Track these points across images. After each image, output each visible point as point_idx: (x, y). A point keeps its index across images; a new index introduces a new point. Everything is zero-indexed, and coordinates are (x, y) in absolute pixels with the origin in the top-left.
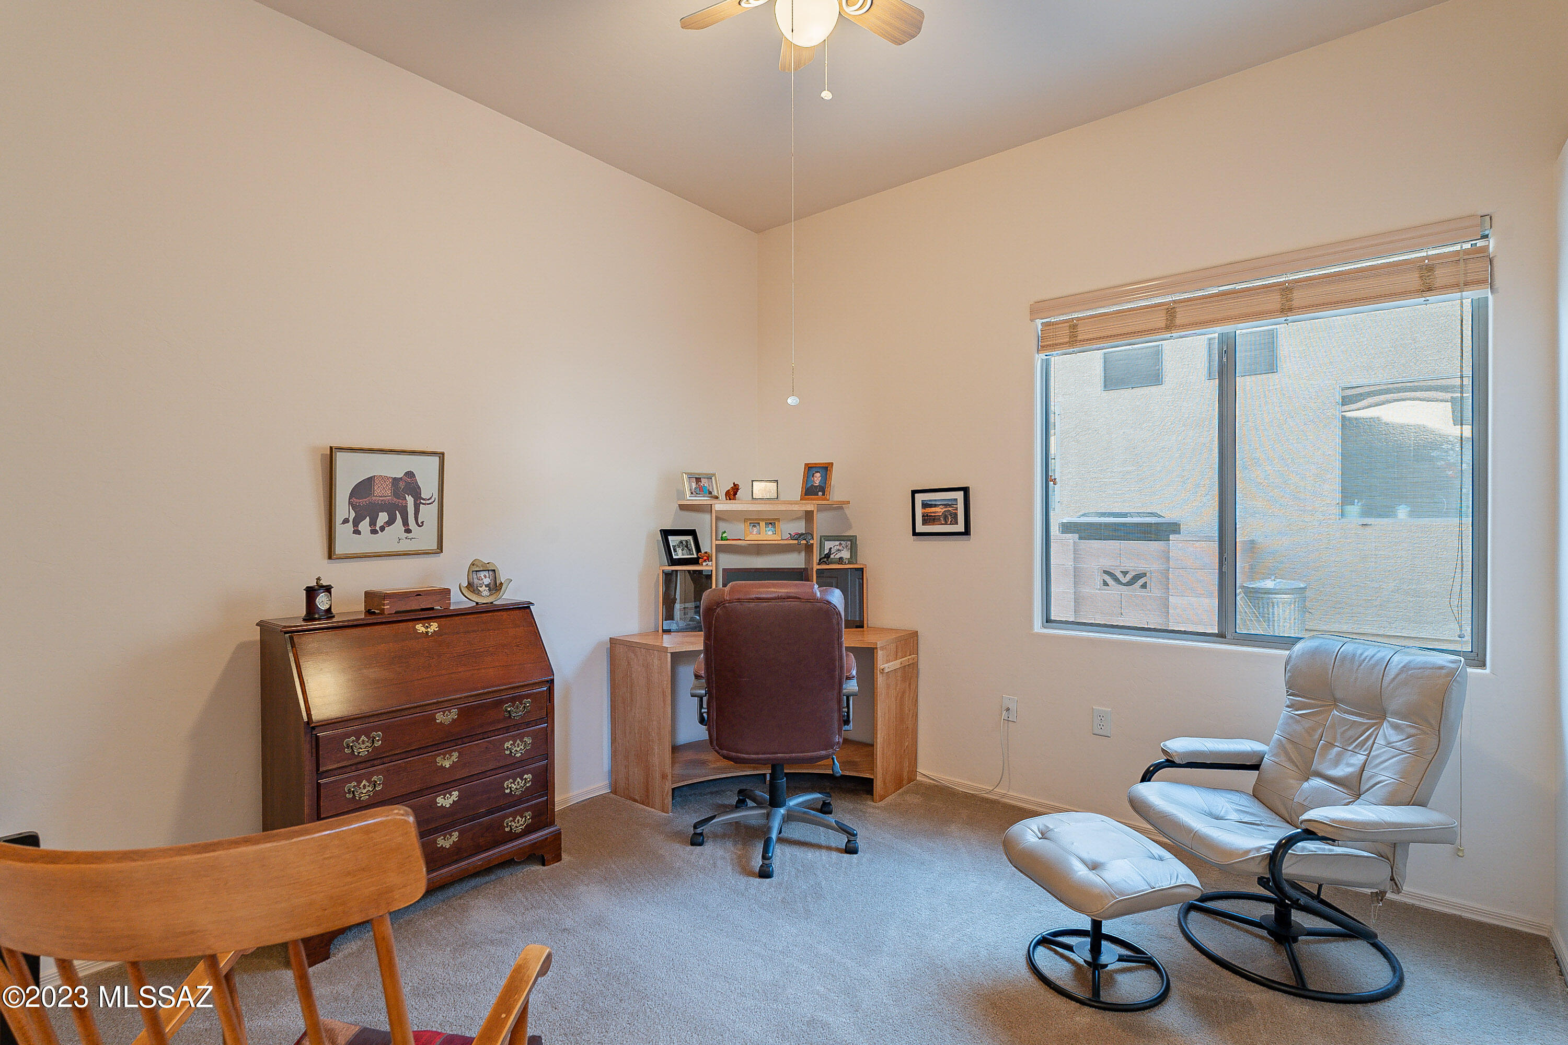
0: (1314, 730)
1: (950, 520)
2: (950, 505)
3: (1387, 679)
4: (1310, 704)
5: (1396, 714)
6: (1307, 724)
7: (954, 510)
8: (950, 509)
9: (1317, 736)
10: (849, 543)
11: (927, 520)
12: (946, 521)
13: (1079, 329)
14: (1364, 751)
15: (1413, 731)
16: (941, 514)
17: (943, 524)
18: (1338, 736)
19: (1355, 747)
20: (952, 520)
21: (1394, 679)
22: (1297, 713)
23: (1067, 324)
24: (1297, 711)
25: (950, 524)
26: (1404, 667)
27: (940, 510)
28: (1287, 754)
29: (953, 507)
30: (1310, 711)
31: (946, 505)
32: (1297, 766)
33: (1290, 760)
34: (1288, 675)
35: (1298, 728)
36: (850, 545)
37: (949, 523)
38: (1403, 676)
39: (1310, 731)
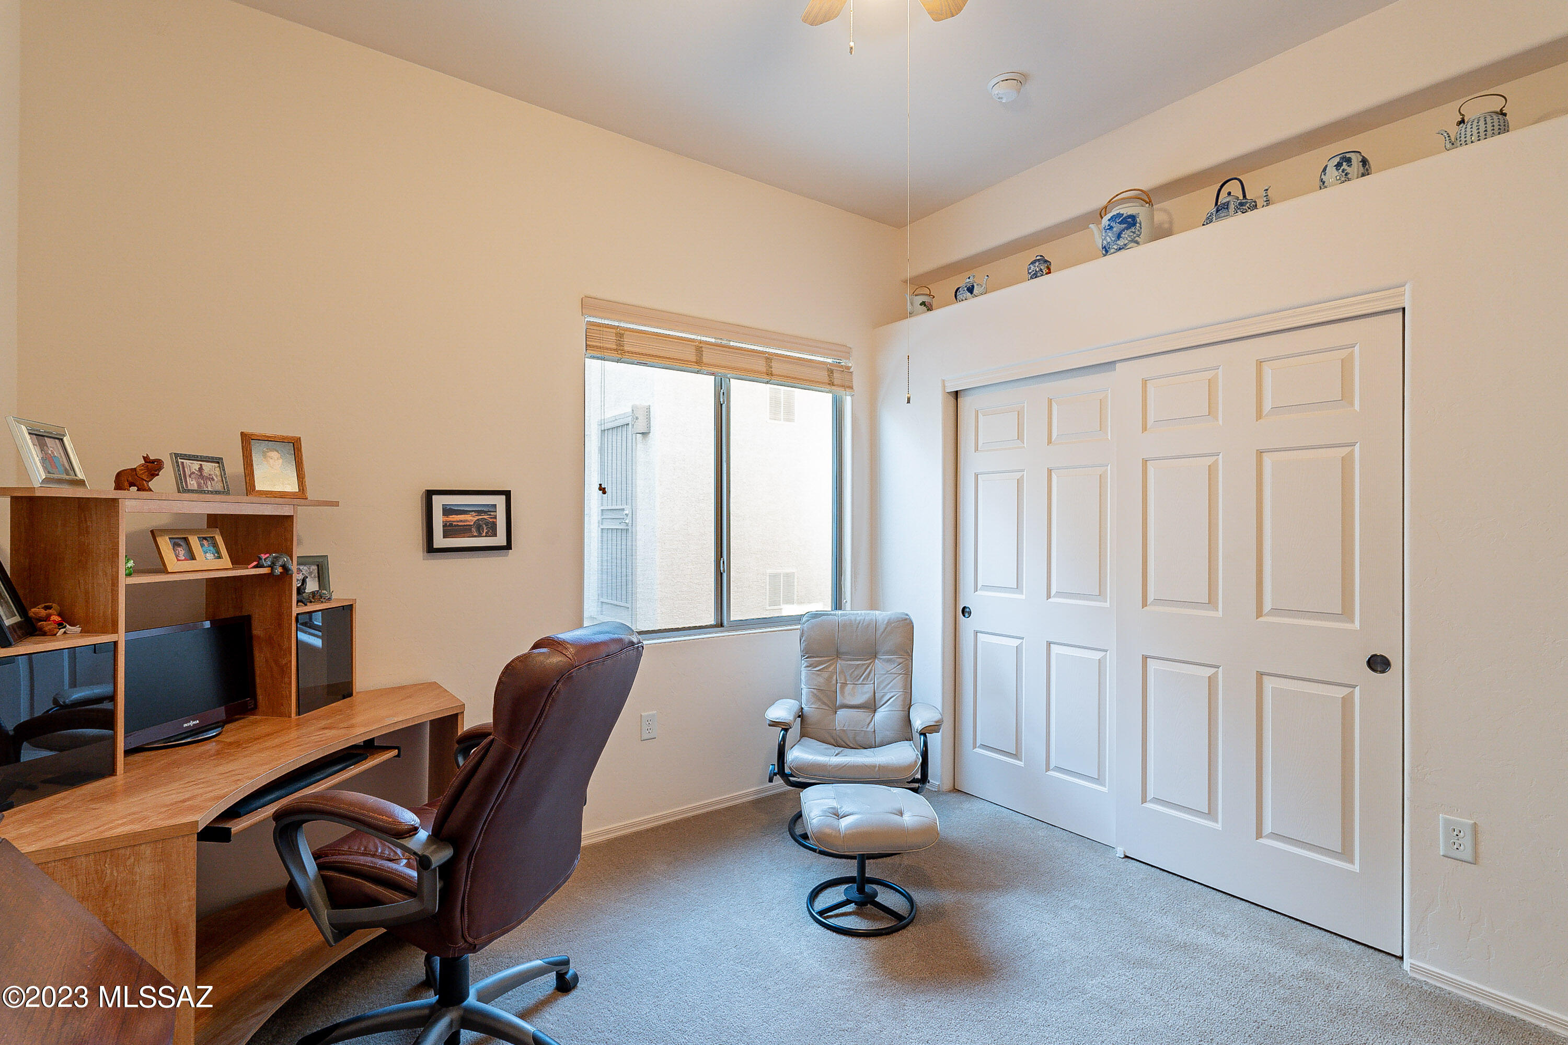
0: (830, 677)
1: (485, 531)
2: (485, 512)
3: (879, 633)
4: (824, 661)
5: (887, 653)
6: (826, 675)
7: (491, 518)
8: (485, 517)
9: (834, 682)
10: (314, 568)
11: (450, 530)
12: (479, 532)
13: (625, 340)
14: (871, 681)
15: (901, 660)
16: (472, 523)
17: (475, 536)
18: (848, 677)
19: (863, 680)
20: (489, 531)
21: (883, 632)
22: (815, 669)
23: (614, 331)
24: (816, 667)
25: (486, 536)
26: (888, 623)
27: (471, 518)
28: (820, 700)
29: (490, 515)
30: (824, 666)
31: (479, 512)
32: (828, 706)
33: (825, 704)
34: (803, 645)
35: (821, 680)
36: (316, 571)
37: (484, 534)
38: (889, 629)
39: (829, 679)
